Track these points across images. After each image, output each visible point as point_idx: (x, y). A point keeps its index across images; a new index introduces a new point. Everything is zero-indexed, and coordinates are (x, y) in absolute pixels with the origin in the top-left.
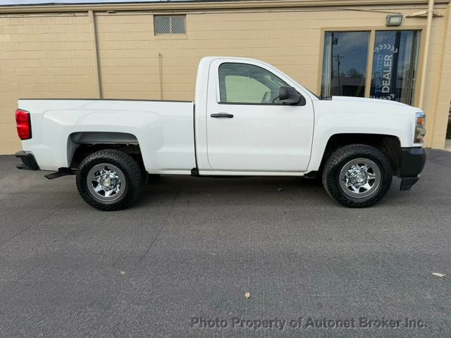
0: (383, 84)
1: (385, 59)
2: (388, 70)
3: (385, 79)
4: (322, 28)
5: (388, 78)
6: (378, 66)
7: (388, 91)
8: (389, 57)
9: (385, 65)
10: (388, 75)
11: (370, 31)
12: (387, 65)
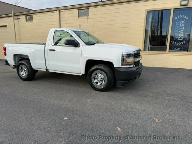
0: (179, 36)
1: (181, 23)
2: (183, 28)
3: (180, 33)
4: (146, 10)
5: (182, 32)
6: (176, 26)
7: (182, 39)
8: (183, 22)
9: (180, 26)
10: (182, 31)
11: (171, 9)
12: (182, 26)
